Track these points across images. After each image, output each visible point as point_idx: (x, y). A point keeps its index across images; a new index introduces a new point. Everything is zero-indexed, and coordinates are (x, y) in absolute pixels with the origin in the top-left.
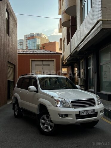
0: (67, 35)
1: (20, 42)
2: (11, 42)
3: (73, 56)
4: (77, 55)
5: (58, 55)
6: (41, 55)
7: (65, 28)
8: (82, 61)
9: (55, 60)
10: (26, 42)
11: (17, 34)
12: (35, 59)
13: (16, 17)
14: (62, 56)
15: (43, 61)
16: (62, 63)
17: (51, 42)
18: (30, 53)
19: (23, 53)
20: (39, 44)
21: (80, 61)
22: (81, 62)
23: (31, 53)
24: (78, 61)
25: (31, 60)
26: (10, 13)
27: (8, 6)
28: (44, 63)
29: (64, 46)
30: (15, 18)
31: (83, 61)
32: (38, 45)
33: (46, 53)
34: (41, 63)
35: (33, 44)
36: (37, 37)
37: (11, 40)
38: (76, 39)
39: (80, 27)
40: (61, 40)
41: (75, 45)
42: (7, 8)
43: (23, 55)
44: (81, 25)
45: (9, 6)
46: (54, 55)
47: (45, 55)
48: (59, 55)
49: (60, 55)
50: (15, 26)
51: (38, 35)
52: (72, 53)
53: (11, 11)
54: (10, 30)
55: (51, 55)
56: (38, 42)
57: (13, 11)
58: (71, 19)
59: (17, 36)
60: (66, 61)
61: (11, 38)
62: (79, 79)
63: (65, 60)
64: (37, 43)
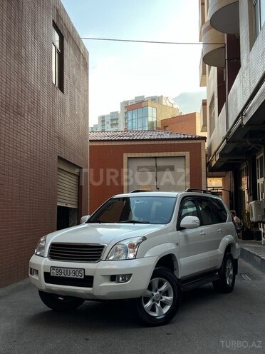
0: (218, 87)
1: (112, 120)
2: (68, 109)
3: (233, 142)
4: (245, 137)
5: (195, 141)
6: (153, 143)
7: (214, 70)
8: (260, 156)
9: (187, 154)
10: (126, 118)
11: (87, 91)
12: (137, 155)
13: (84, 48)
14: (207, 145)
15: (156, 157)
16: (208, 164)
17: (184, 113)
18: (125, 138)
19: (107, 138)
20: (154, 120)
21: (255, 157)
22: (258, 157)
23: (127, 138)
24: (250, 155)
25: (126, 156)
26: (64, 34)
27: (58, 16)
28: (161, 163)
29: (212, 119)
30: (82, 49)
31: (262, 154)
32: (152, 123)
33: (165, 137)
34: (152, 163)
35: (140, 120)
36: (149, 103)
37: (68, 104)
38: (239, 92)
39: (248, 56)
40: (204, 103)
41: (236, 110)
42: (58, 20)
43: (106, 144)
44: (251, 49)
45: (63, 16)
46: (184, 142)
47: (161, 142)
48: (199, 141)
49: (202, 141)
50: (82, 68)
51: (154, 99)
52: (229, 132)
53: (70, 29)
54: (66, 77)
55: (177, 142)
56: (153, 115)
57: (74, 30)
58: (226, 42)
59: (87, 96)
60: (218, 158)
61: (67, 97)
62: (252, 203)
63: (215, 152)
64: (150, 119)
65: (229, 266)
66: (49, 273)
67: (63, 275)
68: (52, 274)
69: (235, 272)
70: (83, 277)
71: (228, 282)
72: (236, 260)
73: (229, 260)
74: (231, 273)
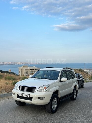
65: (75, 92)
66: (18, 95)
67: (23, 96)
68: (19, 95)
69: (77, 94)
70: (29, 97)
71: (75, 97)
72: (77, 90)
73: (75, 90)
74: (76, 94)
